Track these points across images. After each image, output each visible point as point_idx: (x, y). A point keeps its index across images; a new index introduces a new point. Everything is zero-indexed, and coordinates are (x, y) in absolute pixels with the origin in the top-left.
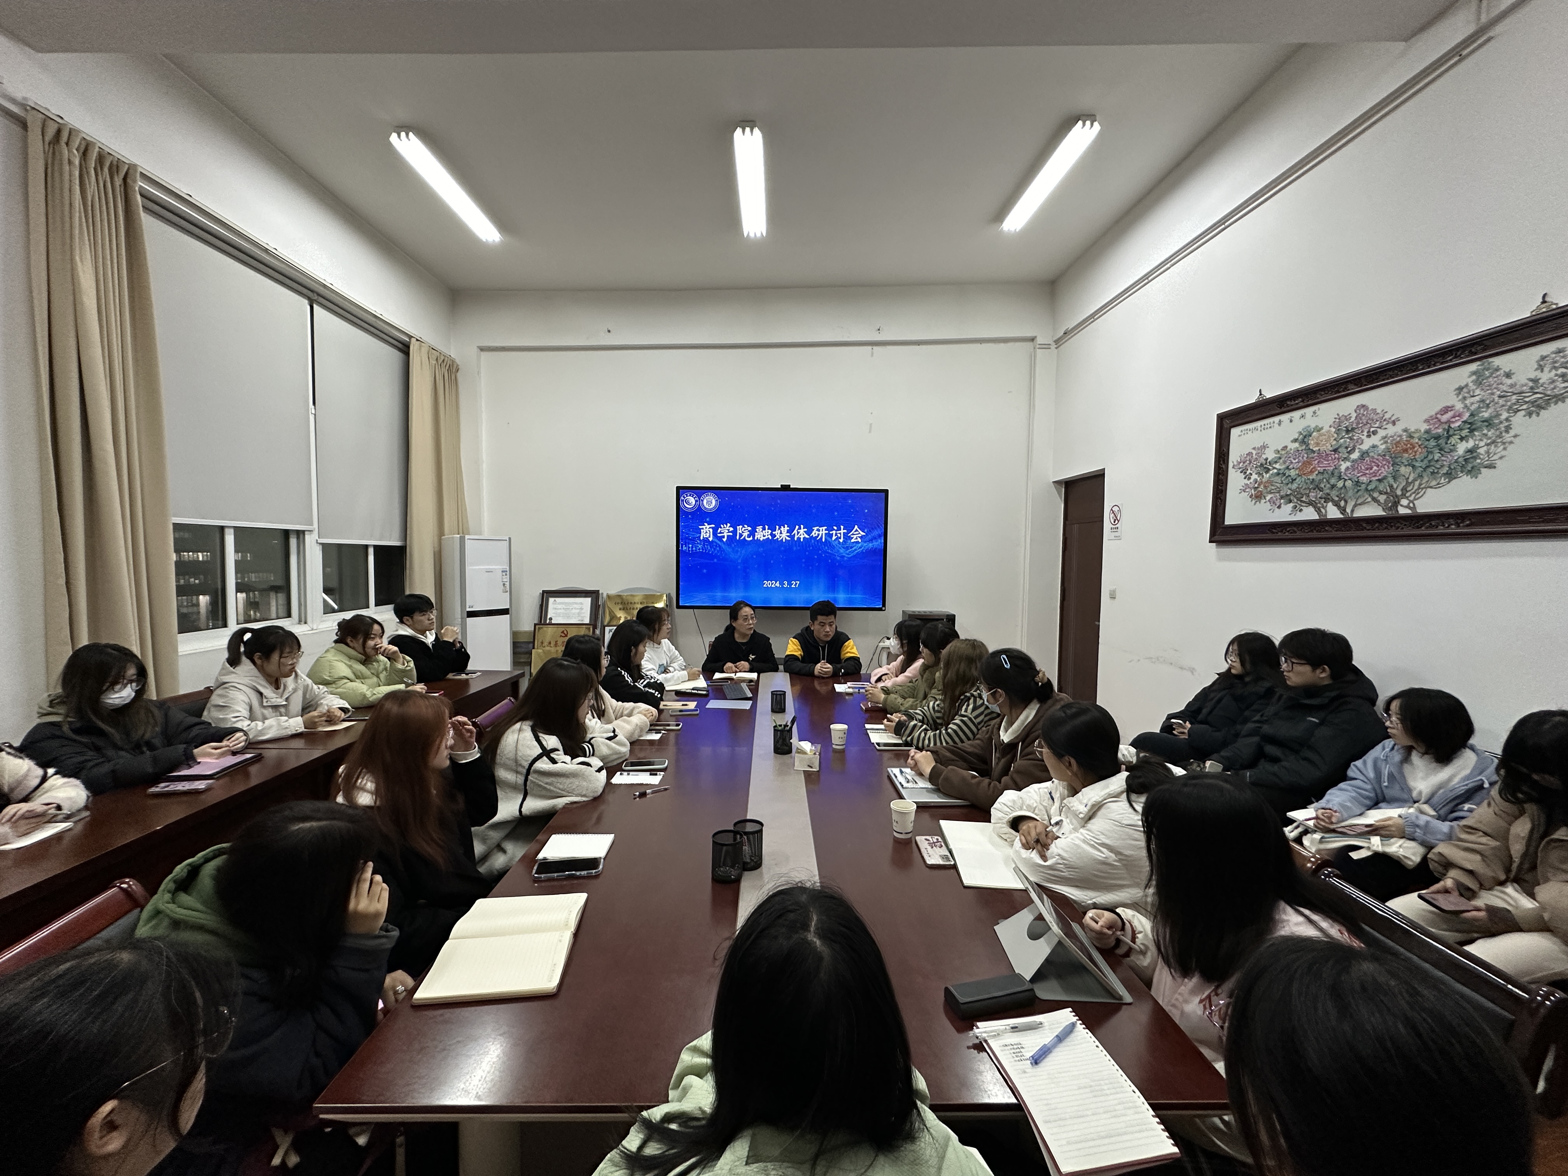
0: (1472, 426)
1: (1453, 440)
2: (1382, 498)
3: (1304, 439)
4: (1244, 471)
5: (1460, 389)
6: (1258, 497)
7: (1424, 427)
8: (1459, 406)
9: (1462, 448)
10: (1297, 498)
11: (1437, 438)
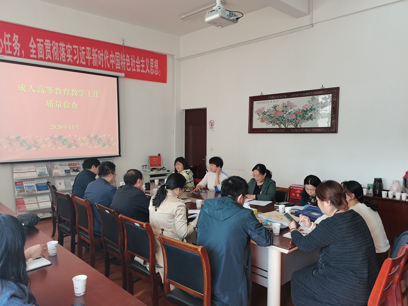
0: (311, 110)
1: (308, 112)
2: (294, 124)
3: (275, 107)
4: (258, 114)
5: (309, 101)
6: (263, 121)
7: (302, 108)
8: (309, 105)
9: (310, 114)
10: (273, 122)
11: (305, 111)
